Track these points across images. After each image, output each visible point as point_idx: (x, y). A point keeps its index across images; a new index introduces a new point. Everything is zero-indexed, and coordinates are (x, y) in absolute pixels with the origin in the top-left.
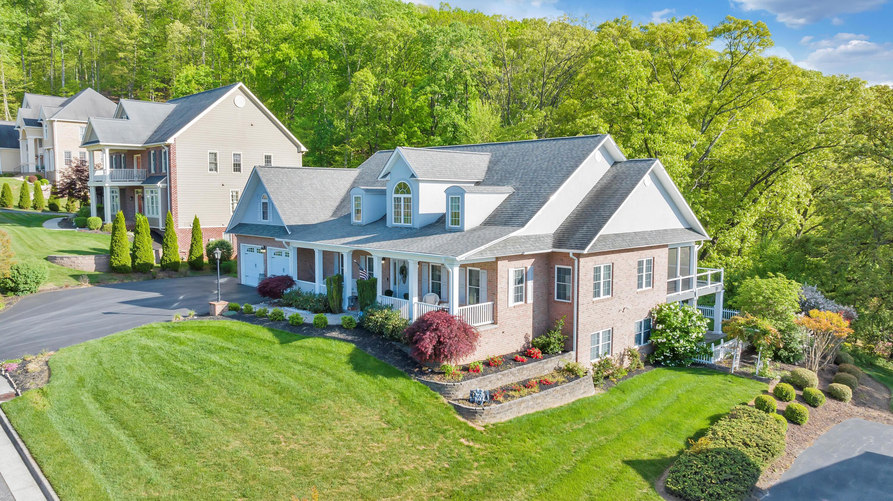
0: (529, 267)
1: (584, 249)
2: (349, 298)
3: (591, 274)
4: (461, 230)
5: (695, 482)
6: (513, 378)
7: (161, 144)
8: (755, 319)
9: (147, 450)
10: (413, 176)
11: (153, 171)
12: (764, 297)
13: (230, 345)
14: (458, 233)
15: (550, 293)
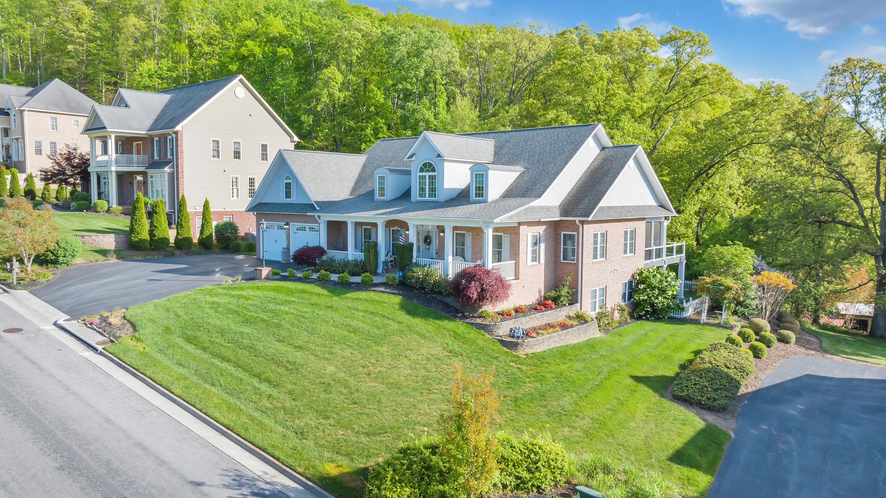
0: (542, 233)
1: (588, 216)
2: (383, 262)
3: (592, 240)
4: (485, 202)
5: (696, 390)
6: (537, 322)
7: (170, 131)
8: (719, 278)
9: (258, 376)
10: (439, 156)
11: (156, 158)
12: (725, 261)
13: (293, 299)
14: (483, 204)
15: (557, 256)
